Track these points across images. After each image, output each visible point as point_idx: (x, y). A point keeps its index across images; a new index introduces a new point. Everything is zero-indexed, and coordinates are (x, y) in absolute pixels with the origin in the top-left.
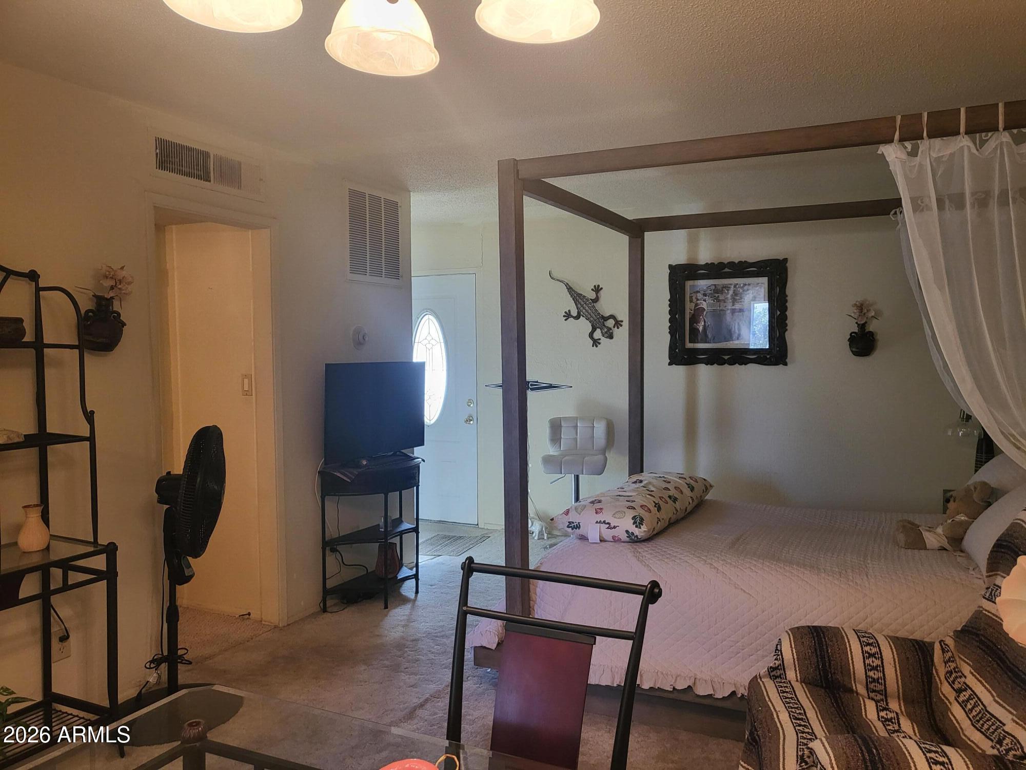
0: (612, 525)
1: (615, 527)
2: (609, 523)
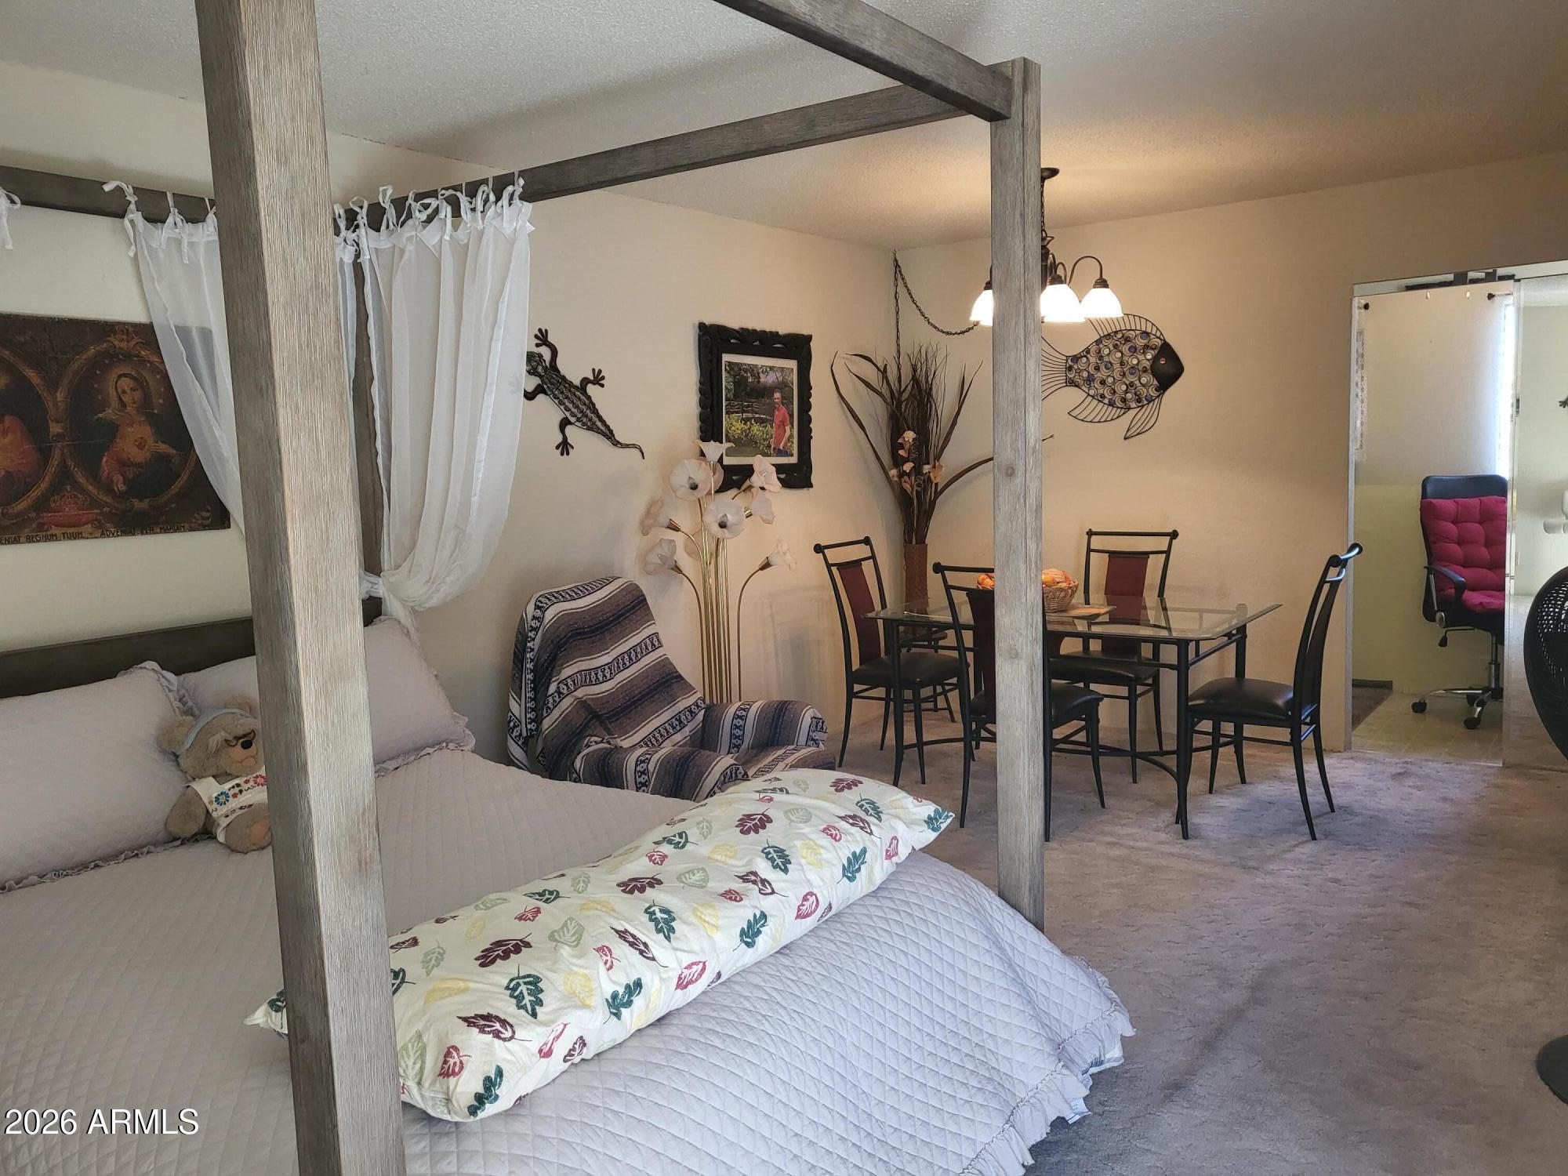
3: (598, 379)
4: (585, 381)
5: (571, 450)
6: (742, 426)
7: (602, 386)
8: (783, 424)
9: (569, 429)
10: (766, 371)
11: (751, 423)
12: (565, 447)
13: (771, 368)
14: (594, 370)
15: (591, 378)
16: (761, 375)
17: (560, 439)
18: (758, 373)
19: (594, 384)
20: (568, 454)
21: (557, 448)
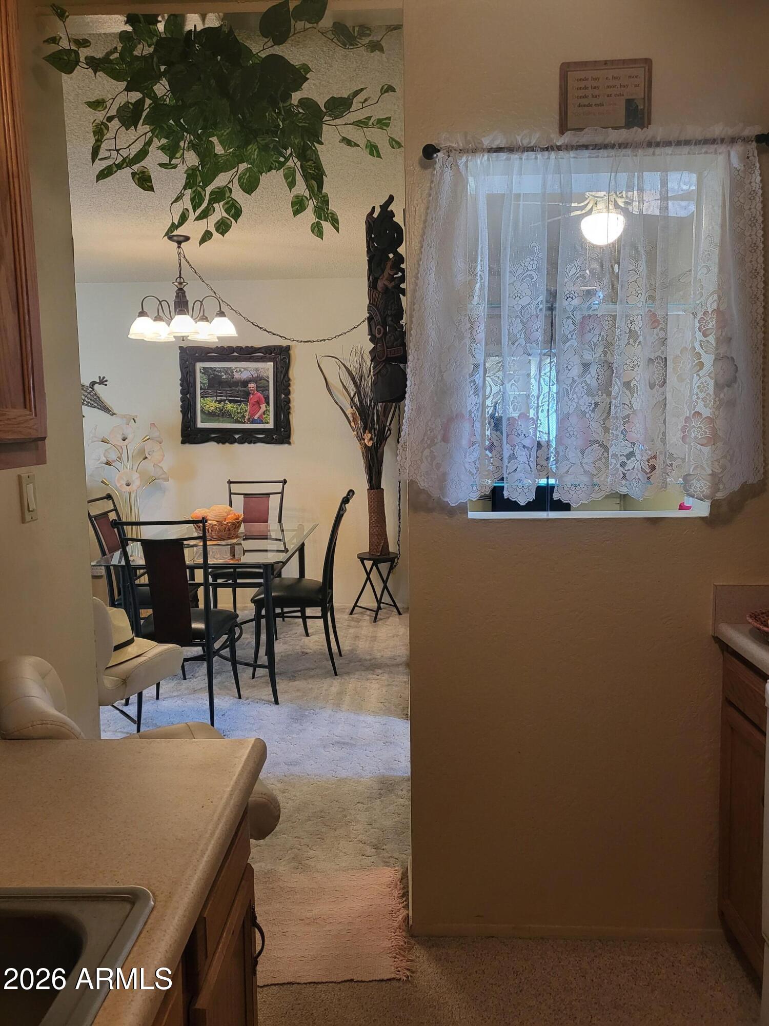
3: (102, 382)
4: (93, 383)
6: (216, 404)
7: (106, 385)
8: (258, 403)
10: (240, 371)
11: (225, 403)
13: (245, 369)
14: (100, 377)
15: (98, 381)
16: (235, 373)
18: (232, 373)
19: (100, 384)
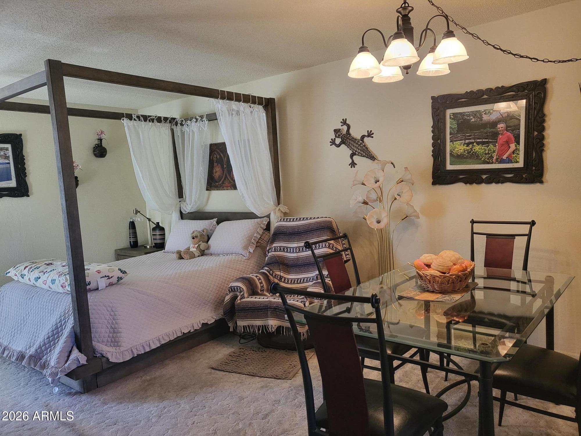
0: (110, 276)
1: (112, 277)
2: (108, 276)
3: (370, 135)
4: (363, 137)
5: (355, 166)
6: (465, 147)
7: (372, 137)
8: (508, 143)
9: (355, 157)
10: (489, 112)
11: (473, 145)
12: (353, 164)
14: (368, 131)
15: (367, 135)
16: (484, 116)
17: (351, 161)
18: (481, 115)
19: (368, 137)
20: (354, 167)
21: (349, 165)
